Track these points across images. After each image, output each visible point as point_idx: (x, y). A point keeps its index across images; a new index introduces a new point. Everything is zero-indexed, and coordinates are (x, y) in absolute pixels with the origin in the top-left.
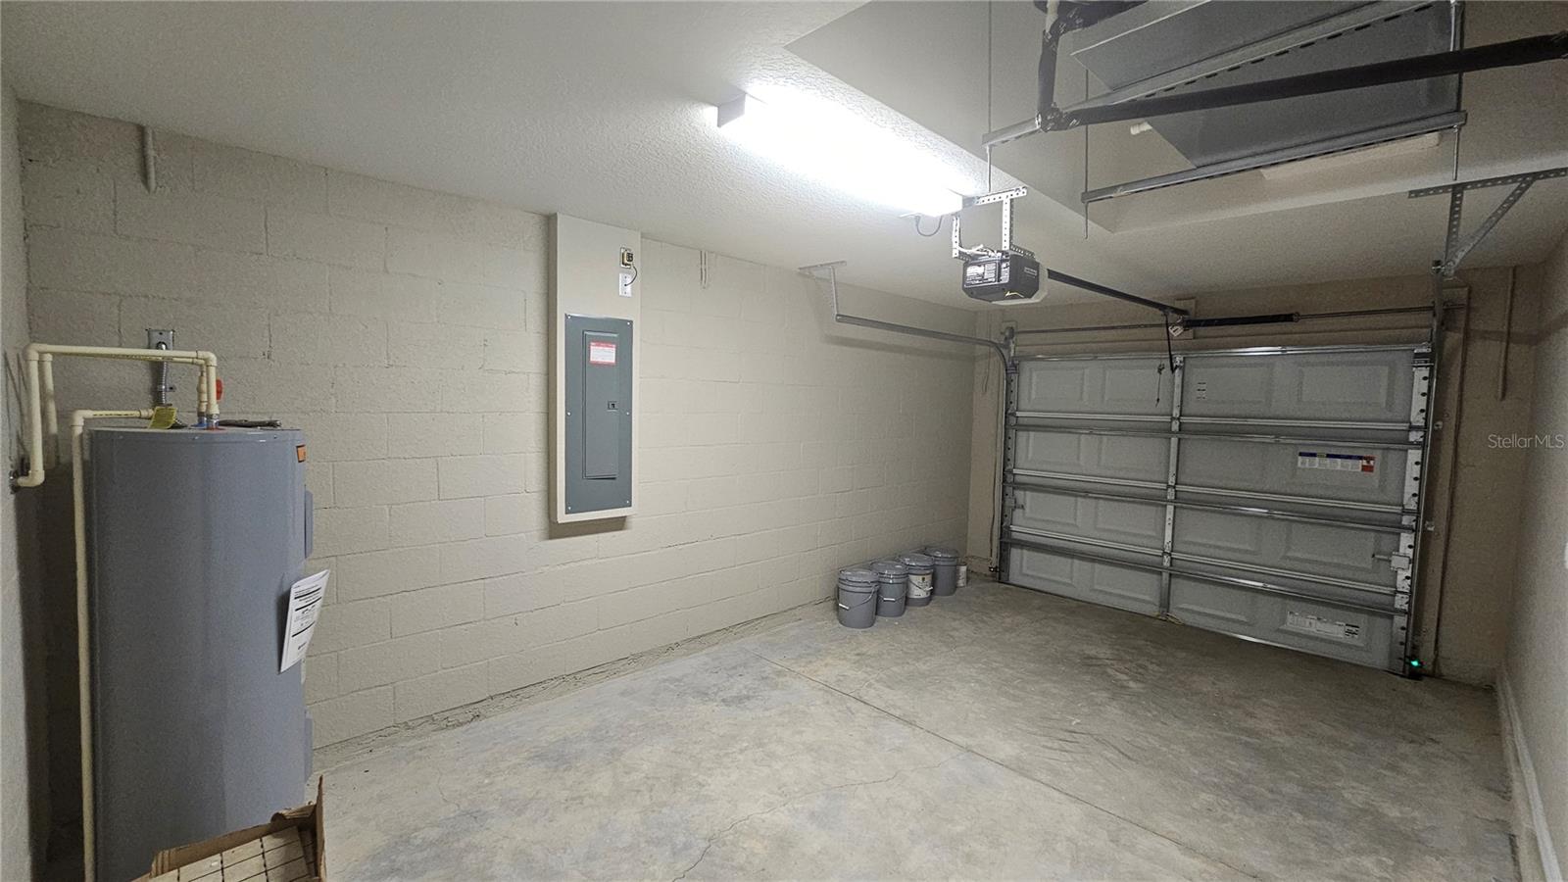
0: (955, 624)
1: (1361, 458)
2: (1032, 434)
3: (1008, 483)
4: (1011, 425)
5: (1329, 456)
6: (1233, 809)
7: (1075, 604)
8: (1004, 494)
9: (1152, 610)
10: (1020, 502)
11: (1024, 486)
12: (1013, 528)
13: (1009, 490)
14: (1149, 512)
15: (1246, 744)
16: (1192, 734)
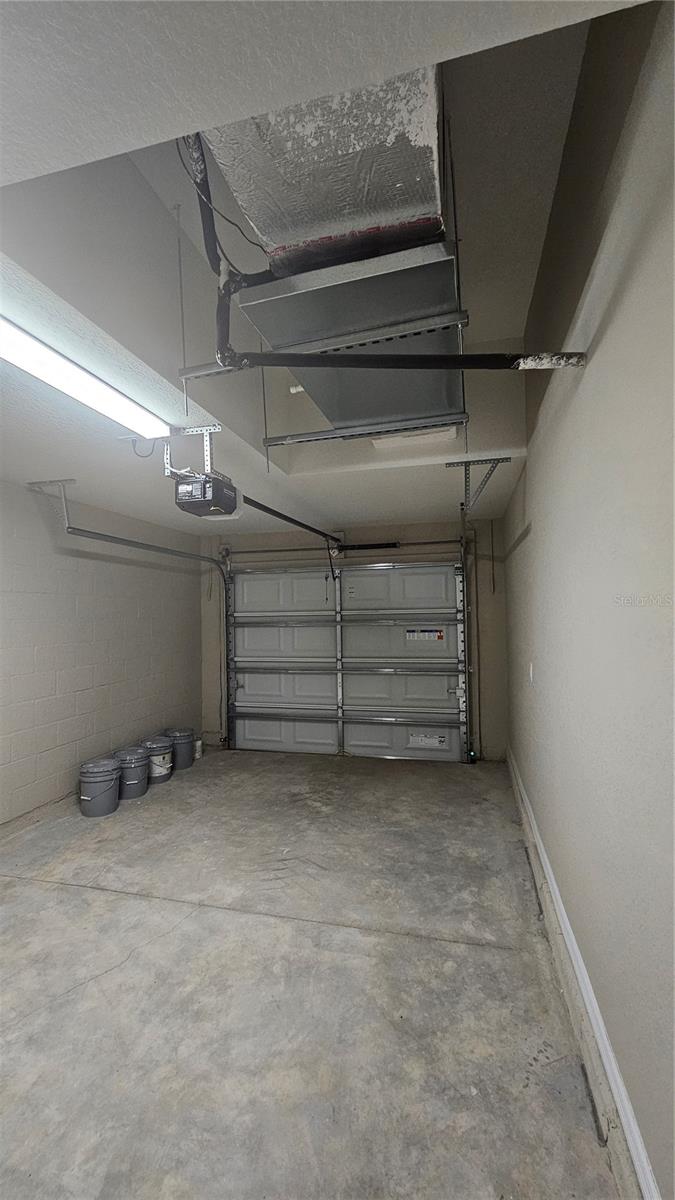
0: (192, 792)
1: (437, 631)
2: (246, 629)
3: (231, 668)
4: (231, 623)
5: (422, 631)
6: (391, 887)
7: (283, 756)
8: (228, 679)
9: (334, 750)
10: (241, 683)
11: (244, 670)
12: (236, 704)
13: (232, 675)
14: (326, 679)
15: (395, 833)
16: (362, 837)
